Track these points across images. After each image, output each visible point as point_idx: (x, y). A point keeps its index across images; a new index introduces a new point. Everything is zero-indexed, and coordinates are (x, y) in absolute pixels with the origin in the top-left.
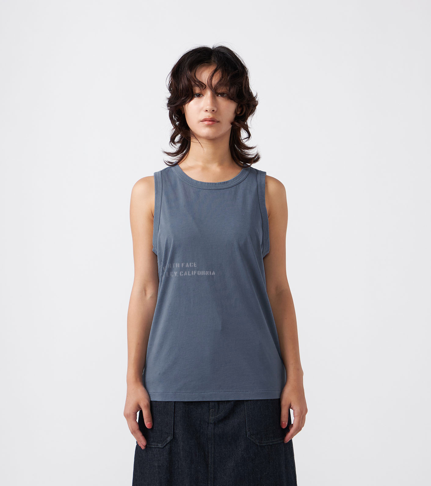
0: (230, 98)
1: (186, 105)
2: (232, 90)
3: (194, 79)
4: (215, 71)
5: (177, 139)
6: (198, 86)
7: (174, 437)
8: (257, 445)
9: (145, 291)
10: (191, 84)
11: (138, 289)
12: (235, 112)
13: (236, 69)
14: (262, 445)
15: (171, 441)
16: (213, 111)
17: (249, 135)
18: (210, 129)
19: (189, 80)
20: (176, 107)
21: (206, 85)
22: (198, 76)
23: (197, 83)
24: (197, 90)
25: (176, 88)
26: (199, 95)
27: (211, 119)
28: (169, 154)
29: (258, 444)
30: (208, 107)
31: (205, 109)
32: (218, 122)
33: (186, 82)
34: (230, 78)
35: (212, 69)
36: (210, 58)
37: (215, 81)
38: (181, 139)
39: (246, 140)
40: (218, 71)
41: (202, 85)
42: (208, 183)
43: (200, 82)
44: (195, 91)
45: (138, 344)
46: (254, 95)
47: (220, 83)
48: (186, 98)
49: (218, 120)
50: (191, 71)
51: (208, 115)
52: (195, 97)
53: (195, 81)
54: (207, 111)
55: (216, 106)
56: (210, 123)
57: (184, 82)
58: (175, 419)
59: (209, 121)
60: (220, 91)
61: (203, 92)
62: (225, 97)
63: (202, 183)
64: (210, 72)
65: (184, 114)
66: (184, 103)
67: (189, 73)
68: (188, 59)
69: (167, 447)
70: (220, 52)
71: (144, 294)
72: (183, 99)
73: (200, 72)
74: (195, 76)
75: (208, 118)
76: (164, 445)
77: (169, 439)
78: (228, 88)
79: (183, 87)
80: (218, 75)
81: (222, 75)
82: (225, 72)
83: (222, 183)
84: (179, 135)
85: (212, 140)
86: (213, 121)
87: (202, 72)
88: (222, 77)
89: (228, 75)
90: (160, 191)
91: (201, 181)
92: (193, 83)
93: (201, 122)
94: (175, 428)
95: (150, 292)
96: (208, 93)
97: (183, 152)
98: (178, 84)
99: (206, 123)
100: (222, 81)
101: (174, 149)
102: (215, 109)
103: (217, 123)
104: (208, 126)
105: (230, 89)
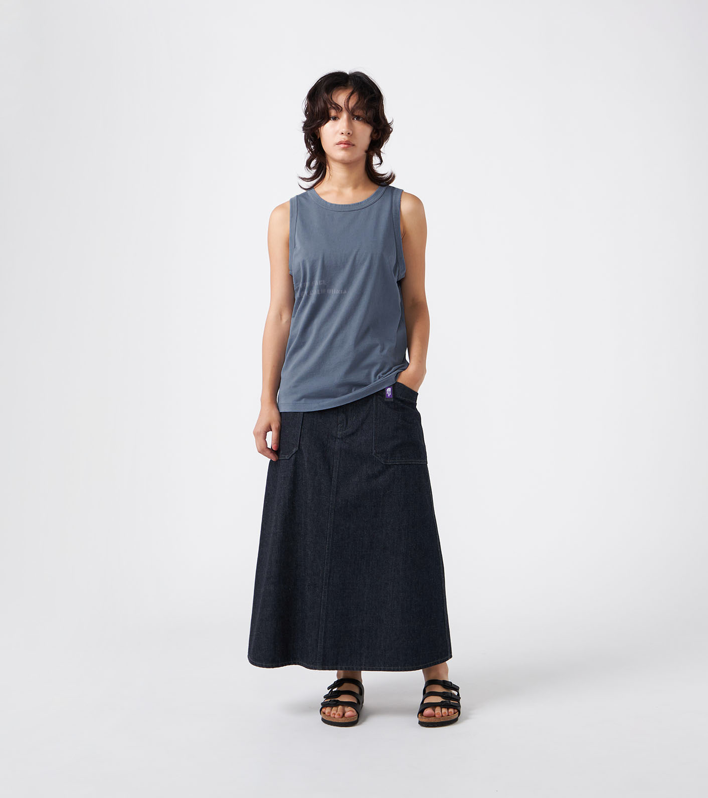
0: (367, 121)
1: (322, 127)
2: (368, 114)
3: (330, 101)
4: (352, 94)
5: (313, 163)
6: (334, 108)
7: (299, 448)
8: (382, 464)
9: (281, 315)
10: (327, 107)
11: (274, 313)
12: (371, 136)
13: (372, 93)
14: (388, 464)
15: (296, 452)
16: (349, 134)
17: (382, 161)
18: (346, 152)
19: (325, 103)
20: (311, 129)
21: (342, 108)
22: (334, 99)
23: (333, 106)
24: (333, 113)
25: (312, 111)
26: (335, 118)
27: (346, 141)
28: (304, 179)
29: (383, 462)
30: (344, 130)
31: (340, 132)
32: (354, 145)
33: (323, 104)
34: (367, 102)
35: (349, 91)
36: (347, 82)
37: (352, 104)
38: (316, 164)
39: (378, 165)
40: (355, 94)
41: (338, 108)
42: (342, 205)
43: (336, 104)
44: (331, 113)
45: (274, 366)
46: (389, 121)
47: (356, 106)
48: (322, 121)
49: (353, 143)
50: (328, 93)
51: (344, 138)
52: (330, 120)
53: (331, 104)
54: (343, 133)
55: (351, 130)
56: (346, 146)
57: (321, 104)
58: (302, 431)
59: (345, 144)
60: (356, 114)
61: (339, 116)
62: (360, 121)
63: (336, 205)
64: (347, 95)
65: (320, 138)
66: (321, 125)
67: (326, 95)
68: (324, 82)
69: (292, 458)
70: (357, 77)
71: (279, 318)
72: (319, 121)
73: (337, 95)
74: (331, 98)
75: (343, 141)
76: (290, 456)
77: (294, 450)
78: (365, 112)
79: (319, 111)
80: (355, 98)
81: (359, 97)
82: (362, 95)
83: (357, 204)
84: (315, 160)
85: (348, 164)
86: (349, 145)
87: (338, 95)
88: (359, 100)
89: (365, 99)
90: (296, 215)
91: (335, 203)
92: (329, 106)
93: (337, 146)
94: (301, 440)
95: (285, 317)
96: (344, 116)
97: (319, 176)
98: (314, 108)
99: (342, 146)
100: (358, 104)
101: (310, 174)
102: (351, 133)
103: (352, 147)
104: (344, 149)
105: (367, 113)
